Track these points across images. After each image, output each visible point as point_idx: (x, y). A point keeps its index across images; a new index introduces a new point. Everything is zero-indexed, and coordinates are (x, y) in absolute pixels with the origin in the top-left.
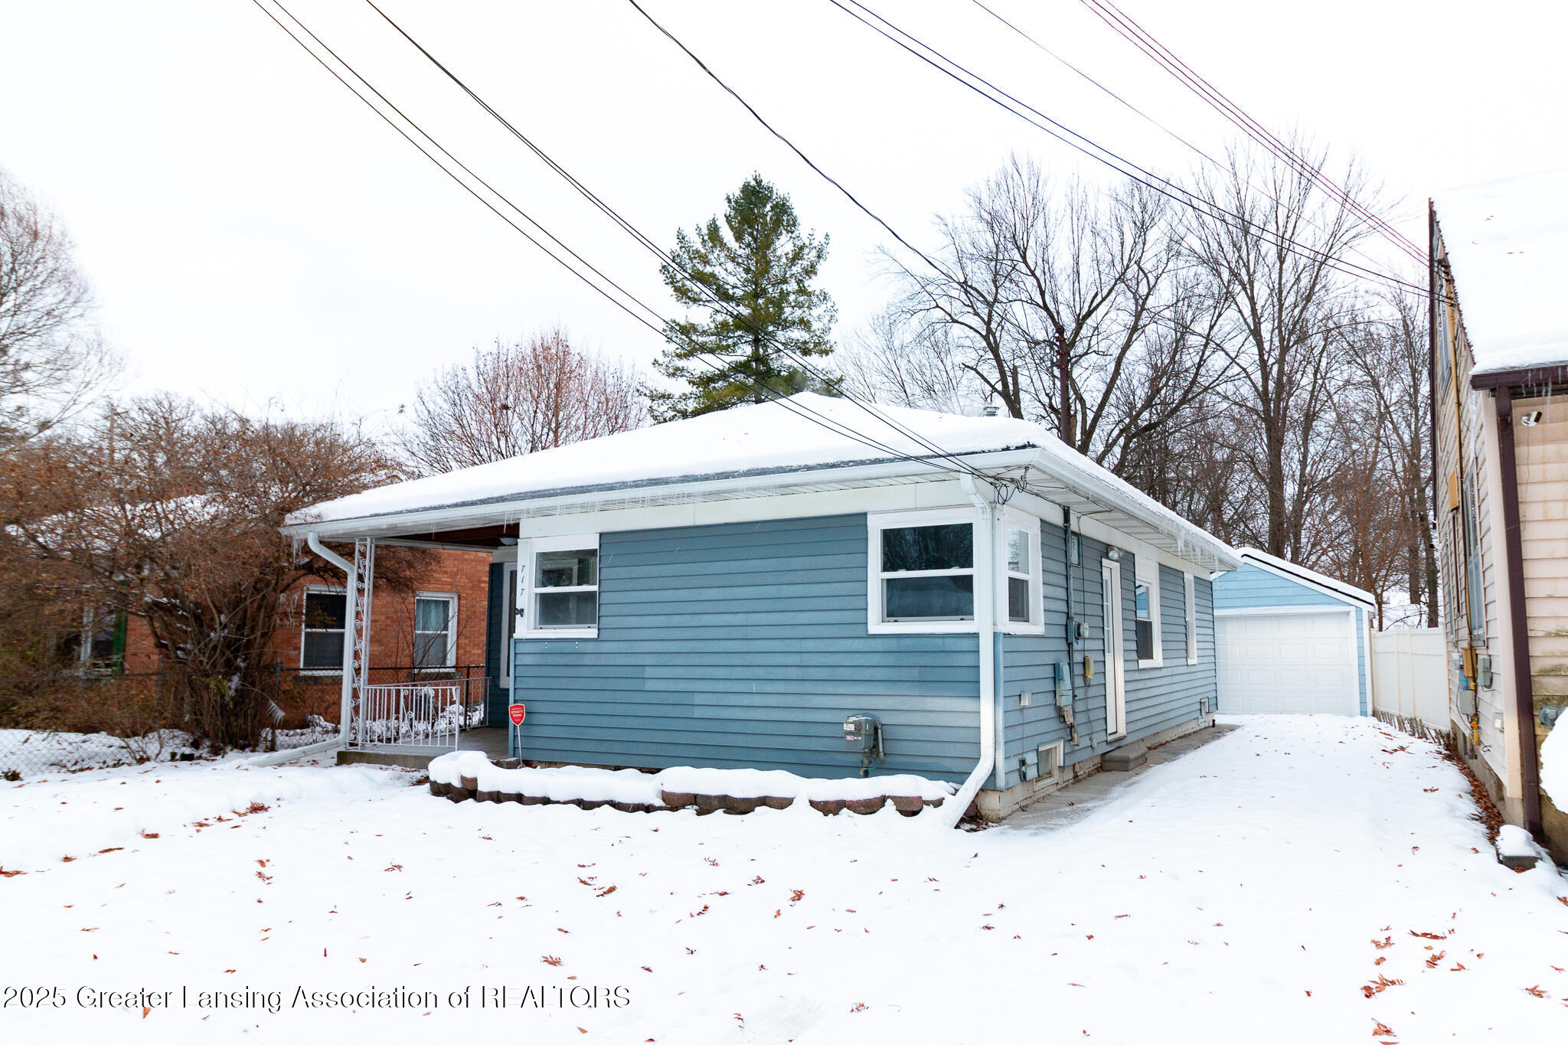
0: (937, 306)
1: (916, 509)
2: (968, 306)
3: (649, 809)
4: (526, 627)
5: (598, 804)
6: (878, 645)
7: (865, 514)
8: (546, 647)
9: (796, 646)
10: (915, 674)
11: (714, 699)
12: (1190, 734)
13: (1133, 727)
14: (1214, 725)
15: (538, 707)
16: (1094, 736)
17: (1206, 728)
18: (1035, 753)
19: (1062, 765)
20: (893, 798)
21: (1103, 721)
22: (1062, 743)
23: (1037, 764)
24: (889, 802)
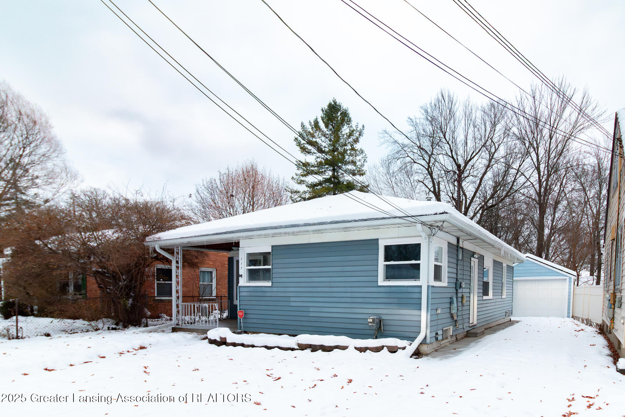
0: (408, 156)
1: (398, 238)
2: (421, 156)
3: (293, 349)
4: (243, 282)
5: (273, 348)
6: (382, 290)
7: (378, 239)
8: (251, 289)
9: (349, 290)
10: (396, 301)
11: (318, 309)
12: (501, 324)
13: (479, 321)
14: (510, 321)
15: (249, 312)
16: (464, 324)
17: (507, 322)
18: (441, 331)
19: (452, 335)
20: (386, 346)
21: (468, 319)
22: (452, 327)
23: (442, 334)
24: (385, 348)
